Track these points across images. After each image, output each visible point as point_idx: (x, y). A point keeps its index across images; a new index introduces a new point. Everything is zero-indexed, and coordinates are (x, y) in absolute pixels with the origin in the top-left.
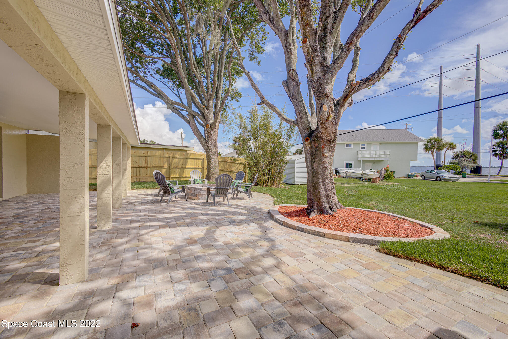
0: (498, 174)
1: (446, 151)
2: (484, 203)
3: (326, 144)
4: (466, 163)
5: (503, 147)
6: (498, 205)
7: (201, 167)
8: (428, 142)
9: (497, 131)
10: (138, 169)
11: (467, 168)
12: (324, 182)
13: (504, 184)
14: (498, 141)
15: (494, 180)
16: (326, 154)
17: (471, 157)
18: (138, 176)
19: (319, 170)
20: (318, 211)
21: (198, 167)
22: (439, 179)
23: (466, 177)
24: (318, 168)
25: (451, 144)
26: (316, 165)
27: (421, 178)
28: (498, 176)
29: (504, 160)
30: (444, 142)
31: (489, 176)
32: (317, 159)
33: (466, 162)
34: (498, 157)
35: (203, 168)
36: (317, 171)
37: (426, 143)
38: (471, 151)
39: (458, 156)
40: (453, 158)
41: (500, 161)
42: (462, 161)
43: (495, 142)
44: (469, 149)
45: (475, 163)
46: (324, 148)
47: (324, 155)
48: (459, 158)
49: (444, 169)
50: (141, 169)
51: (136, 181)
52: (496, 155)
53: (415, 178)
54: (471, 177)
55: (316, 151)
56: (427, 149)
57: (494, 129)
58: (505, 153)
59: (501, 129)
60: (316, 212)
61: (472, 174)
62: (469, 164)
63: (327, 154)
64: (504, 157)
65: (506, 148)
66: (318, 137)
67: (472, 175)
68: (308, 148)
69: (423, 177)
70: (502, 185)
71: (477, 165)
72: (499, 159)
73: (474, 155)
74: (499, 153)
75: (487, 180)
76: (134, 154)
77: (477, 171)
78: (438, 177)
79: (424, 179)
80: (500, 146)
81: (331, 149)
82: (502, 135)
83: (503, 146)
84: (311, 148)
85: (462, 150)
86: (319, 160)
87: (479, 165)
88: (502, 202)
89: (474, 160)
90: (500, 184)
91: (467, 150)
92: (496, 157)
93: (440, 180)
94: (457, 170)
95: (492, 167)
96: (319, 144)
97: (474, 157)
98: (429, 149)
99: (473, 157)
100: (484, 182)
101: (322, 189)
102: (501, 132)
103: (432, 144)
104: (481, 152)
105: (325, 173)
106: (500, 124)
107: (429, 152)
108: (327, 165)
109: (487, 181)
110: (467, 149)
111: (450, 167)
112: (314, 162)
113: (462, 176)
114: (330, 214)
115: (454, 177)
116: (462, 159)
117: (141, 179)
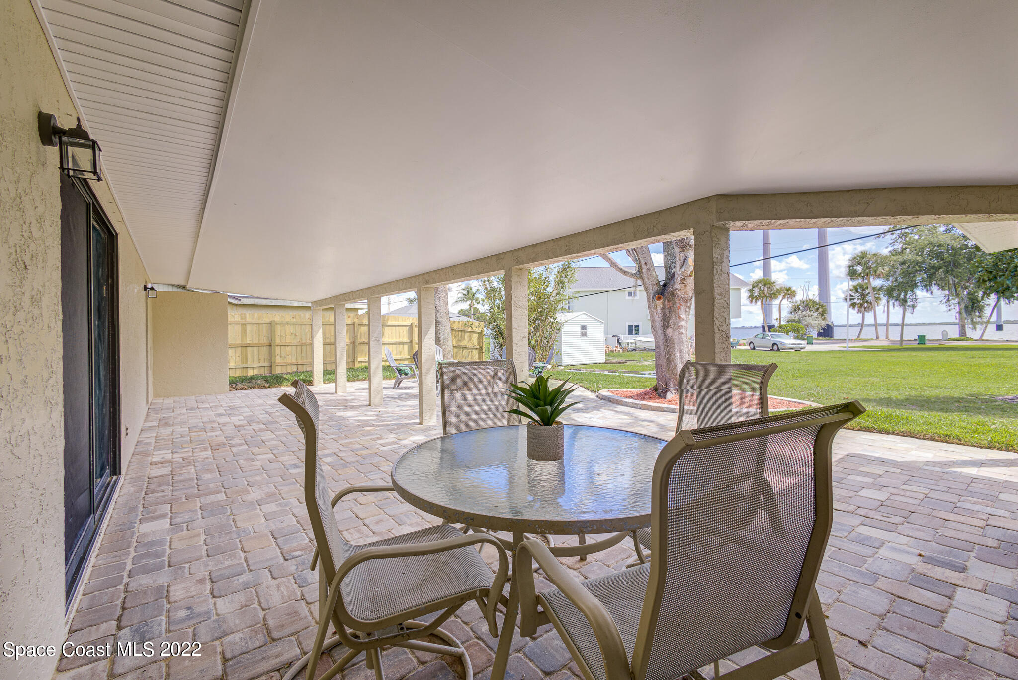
0: (859, 336)
1: (781, 301)
2: (849, 378)
3: (683, 304)
4: (811, 321)
5: (864, 292)
6: (867, 379)
7: (406, 340)
8: (753, 287)
9: (853, 266)
10: (299, 348)
11: (813, 328)
12: (681, 352)
13: (869, 352)
14: (855, 283)
15: (855, 347)
16: (682, 316)
17: (817, 310)
18: (300, 361)
19: (674, 337)
20: (674, 390)
21: (401, 340)
22: (776, 347)
23: (812, 344)
24: (673, 334)
25: (788, 289)
26: (669, 331)
27: (749, 348)
28: (858, 339)
29: (866, 314)
30: (778, 287)
31: (847, 340)
32: (671, 322)
33: (810, 318)
34: (856, 309)
35: (411, 342)
36: (672, 339)
37: (750, 287)
38: (817, 300)
39: (799, 309)
40: (791, 313)
41: (860, 315)
42: (804, 316)
43: (853, 283)
44: (815, 297)
45: (824, 320)
46: (680, 308)
47: (679, 318)
48: (800, 312)
49: (780, 332)
50: (304, 347)
51: (295, 370)
52: (853, 306)
53: (738, 347)
54: (820, 344)
55: (669, 312)
56: (752, 298)
57: (850, 263)
58: (867, 302)
59: (859, 264)
60: (673, 392)
61: (821, 338)
62: (815, 322)
63: (684, 316)
64: (865, 308)
65: (868, 295)
66: (672, 294)
67: (822, 340)
68: (659, 309)
69: (752, 345)
70: (867, 353)
71: (827, 323)
72: (859, 312)
73: (822, 306)
74: (858, 302)
75: (845, 347)
76: (292, 320)
77: (827, 332)
78: (774, 344)
79: (754, 348)
80: (859, 290)
81: (688, 310)
82: (861, 273)
83: (863, 290)
84: (663, 309)
85: (805, 299)
86: (675, 324)
87: (830, 324)
88: (871, 376)
89: (822, 315)
90: (864, 352)
91: (811, 299)
92: (854, 308)
93: (778, 350)
94: (799, 332)
95: (851, 326)
96: (674, 303)
97: (821, 308)
98: (757, 299)
99: (820, 310)
100: (842, 351)
101: (679, 362)
102: (859, 269)
103: (761, 290)
104: (832, 301)
105: (681, 341)
106: (858, 256)
107: (756, 302)
108: (683, 331)
109: (845, 349)
110: (811, 297)
111: (788, 328)
112: (668, 327)
113: (806, 341)
114: (691, 393)
115: (799, 344)
116: (804, 313)
117: (305, 366)
